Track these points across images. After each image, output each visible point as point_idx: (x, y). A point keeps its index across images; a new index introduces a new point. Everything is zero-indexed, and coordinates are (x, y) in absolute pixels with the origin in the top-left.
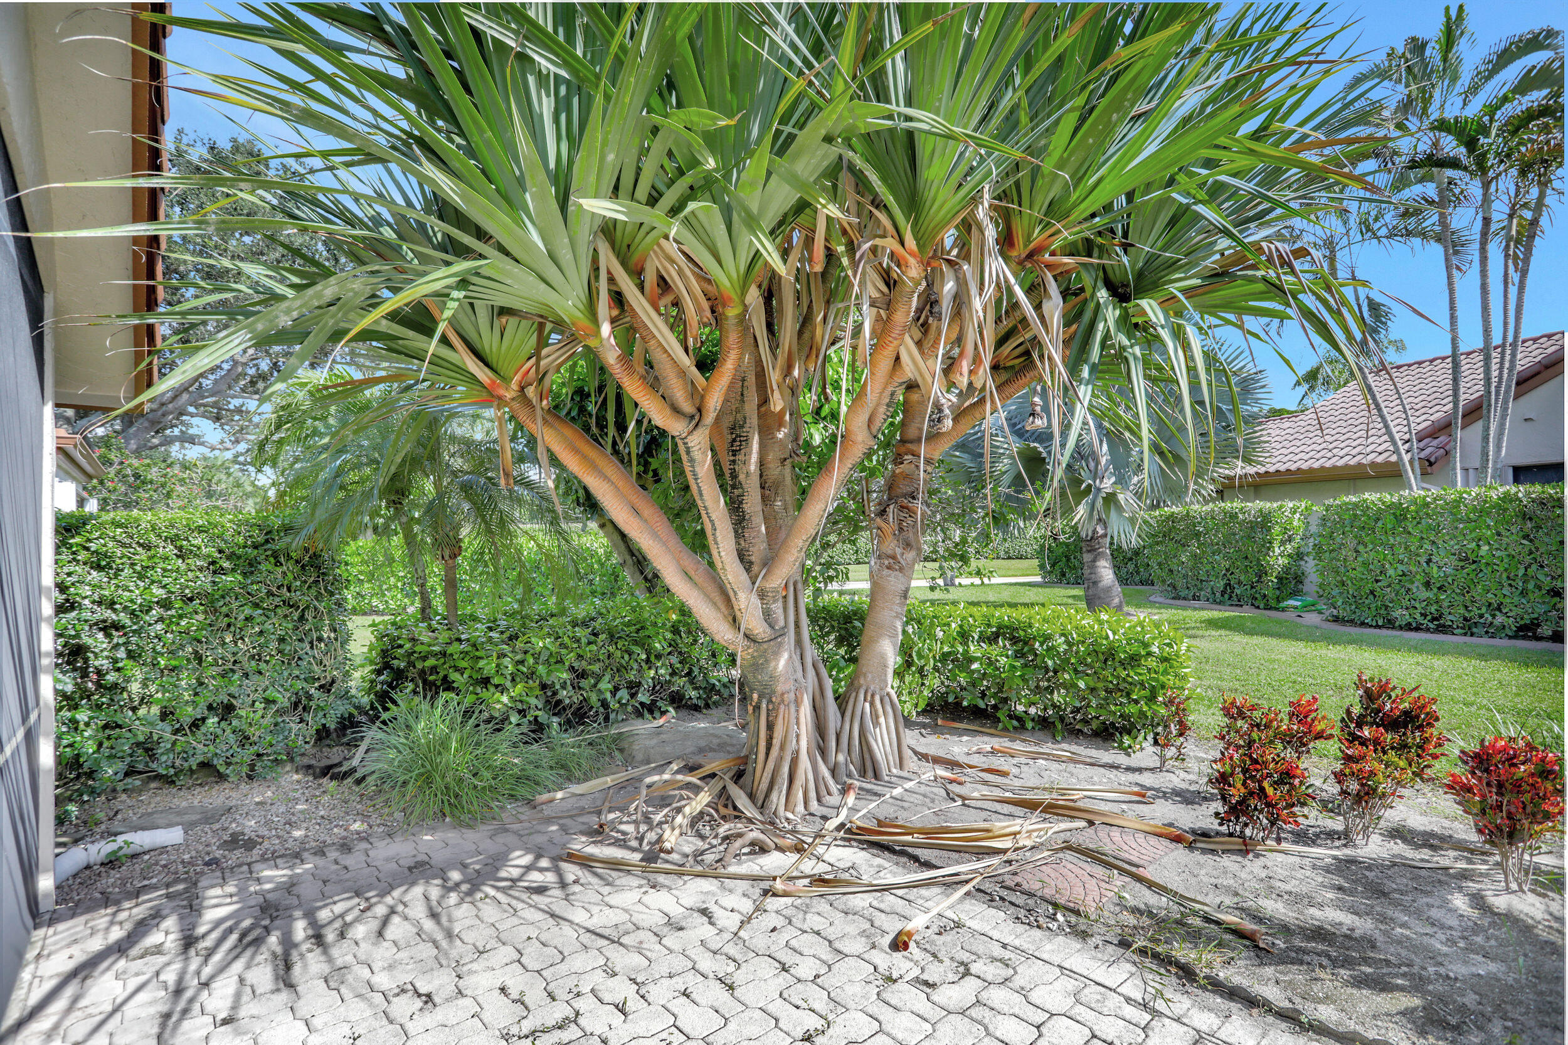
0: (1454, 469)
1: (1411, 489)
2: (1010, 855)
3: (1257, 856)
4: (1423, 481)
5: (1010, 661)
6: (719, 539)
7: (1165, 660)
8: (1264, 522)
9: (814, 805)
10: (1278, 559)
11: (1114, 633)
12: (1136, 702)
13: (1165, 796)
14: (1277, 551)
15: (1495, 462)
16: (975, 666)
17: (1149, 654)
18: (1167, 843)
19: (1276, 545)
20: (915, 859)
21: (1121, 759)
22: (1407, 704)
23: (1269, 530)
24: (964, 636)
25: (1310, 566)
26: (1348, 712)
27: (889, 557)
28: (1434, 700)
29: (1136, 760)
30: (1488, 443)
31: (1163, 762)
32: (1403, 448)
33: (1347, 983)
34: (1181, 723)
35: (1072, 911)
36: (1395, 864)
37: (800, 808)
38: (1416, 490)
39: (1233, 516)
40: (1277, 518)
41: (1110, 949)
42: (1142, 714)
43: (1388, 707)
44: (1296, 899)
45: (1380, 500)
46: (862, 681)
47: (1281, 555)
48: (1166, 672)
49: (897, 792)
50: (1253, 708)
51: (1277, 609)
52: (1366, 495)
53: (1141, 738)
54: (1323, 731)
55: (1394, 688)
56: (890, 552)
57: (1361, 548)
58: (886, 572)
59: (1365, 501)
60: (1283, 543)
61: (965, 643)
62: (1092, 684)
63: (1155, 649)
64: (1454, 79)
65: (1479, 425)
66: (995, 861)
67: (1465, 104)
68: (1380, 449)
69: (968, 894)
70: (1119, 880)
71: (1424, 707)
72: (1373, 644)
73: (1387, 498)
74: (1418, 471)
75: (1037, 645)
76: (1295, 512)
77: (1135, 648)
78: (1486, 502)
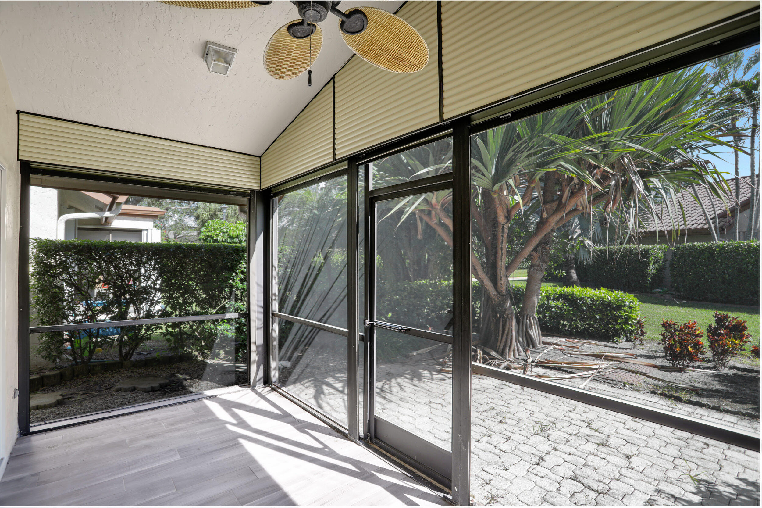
0: (736, 232)
1: (715, 240)
2: (599, 370)
3: (685, 372)
4: (721, 237)
5: (568, 308)
6: (503, 259)
7: (631, 308)
8: (646, 254)
9: (517, 356)
10: (652, 269)
11: (610, 297)
12: (620, 324)
13: (640, 356)
14: (651, 267)
15: (754, 230)
16: (553, 310)
17: (625, 306)
18: (652, 368)
19: (651, 264)
20: (566, 371)
21: (615, 345)
22: (734, 323)
23: (648, 257)
24: (548, 298)
25: (667, 273)
26: (710, 326)
27: (536, 266)
28: (745, 322)
29: (620, 345)
30: (752, 221)
31: (634, 346)
32: (711, 221)
33: (731, 402)
34: (642, 331)
35: (631, 384)
36: (735, 375)
37: (512, 356)
38: (717, 242)
39: (631, 251)
40: (652, 252)
41: (648, 394)
42: (622, 328)
43: (727, 324)
44: (705, 383)
45: (703, 246)
46: (525, 312)
47: (653, 268)
48: (631, 313)
49: (545, 351)
50: (675, 324)
51: (651, 293)
52: (695, 243)
53: (622, 338)
54: (699, 334)
55: (729, 317)
56: (537, 264)
57: (693, 266)
58: (536, 271)
59: (695, 246)
60: (654, 263)
61: (548, 301)
62: (601, 317)
63: (627, 304)
64: (740, 63)
65: (748, 211)
66: (594, 371)
67: (745, 73)
68: (699, 222)
69: (591, 380)
70: (642, 377)
71: (742, 324)
72: (700, 307)
73: (705, 244)
74: (719, 233)
75: (578, 301)
76: (660, 250)
77: (619, 303)
78: (751, 247)
